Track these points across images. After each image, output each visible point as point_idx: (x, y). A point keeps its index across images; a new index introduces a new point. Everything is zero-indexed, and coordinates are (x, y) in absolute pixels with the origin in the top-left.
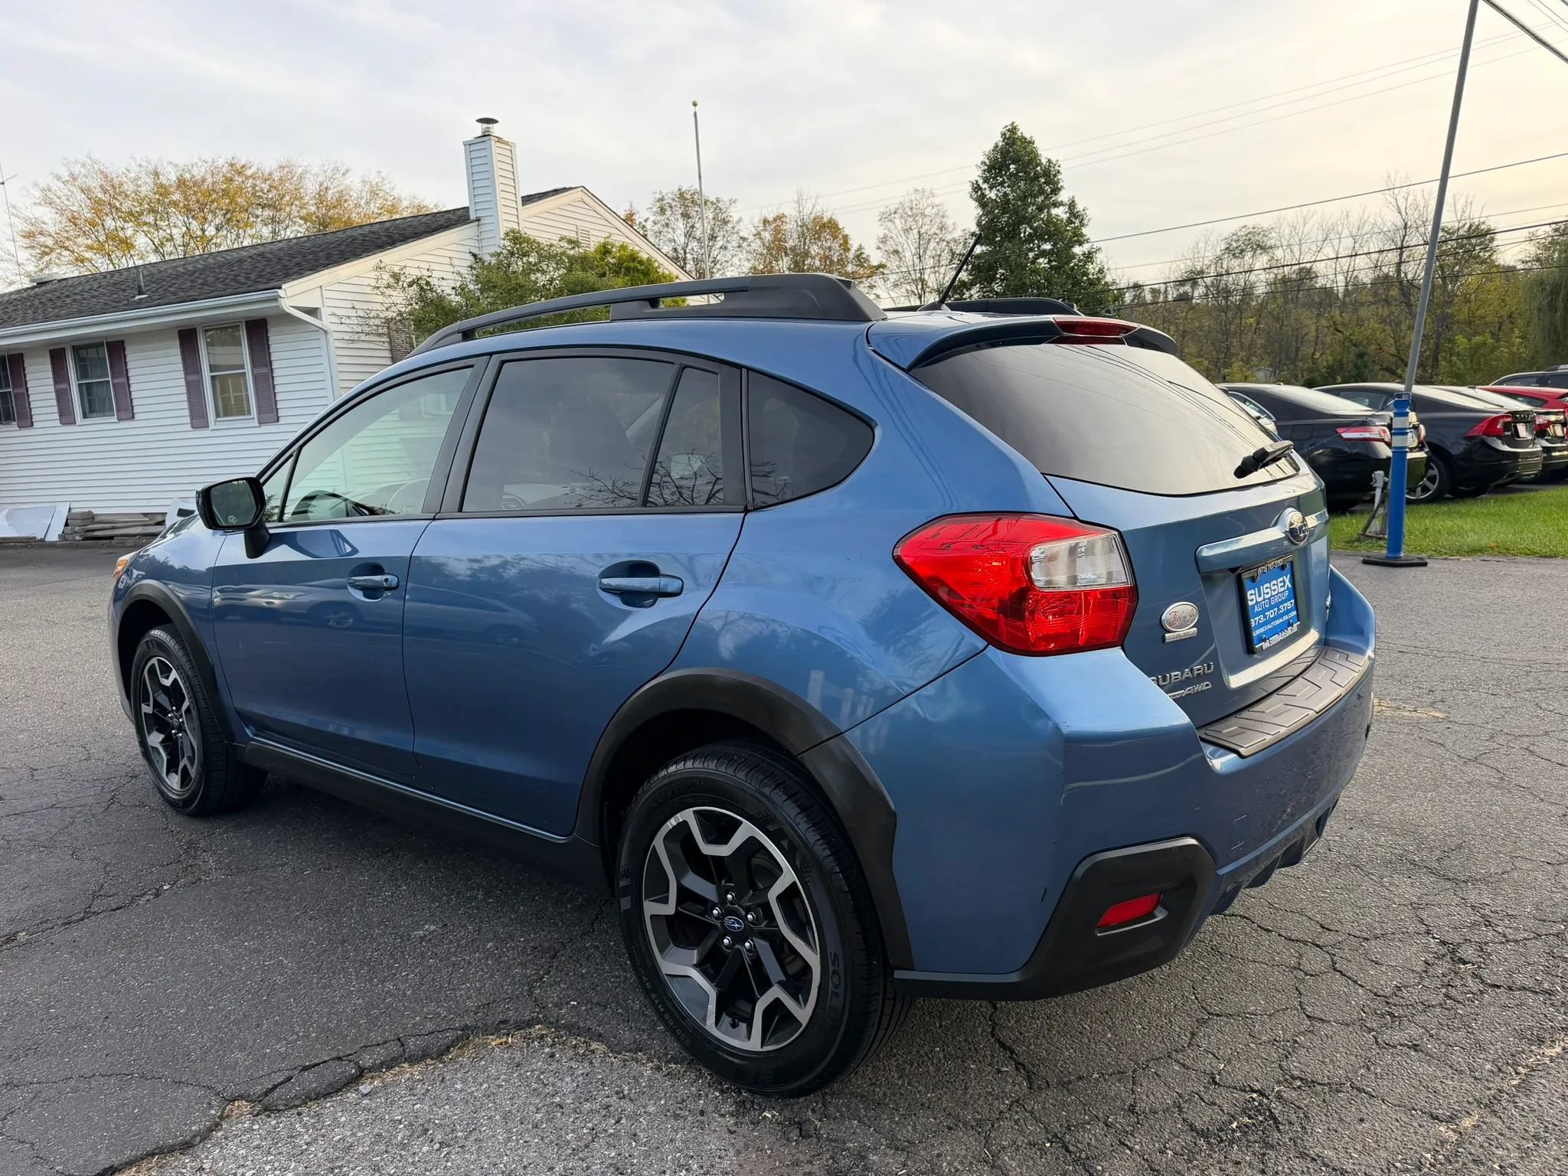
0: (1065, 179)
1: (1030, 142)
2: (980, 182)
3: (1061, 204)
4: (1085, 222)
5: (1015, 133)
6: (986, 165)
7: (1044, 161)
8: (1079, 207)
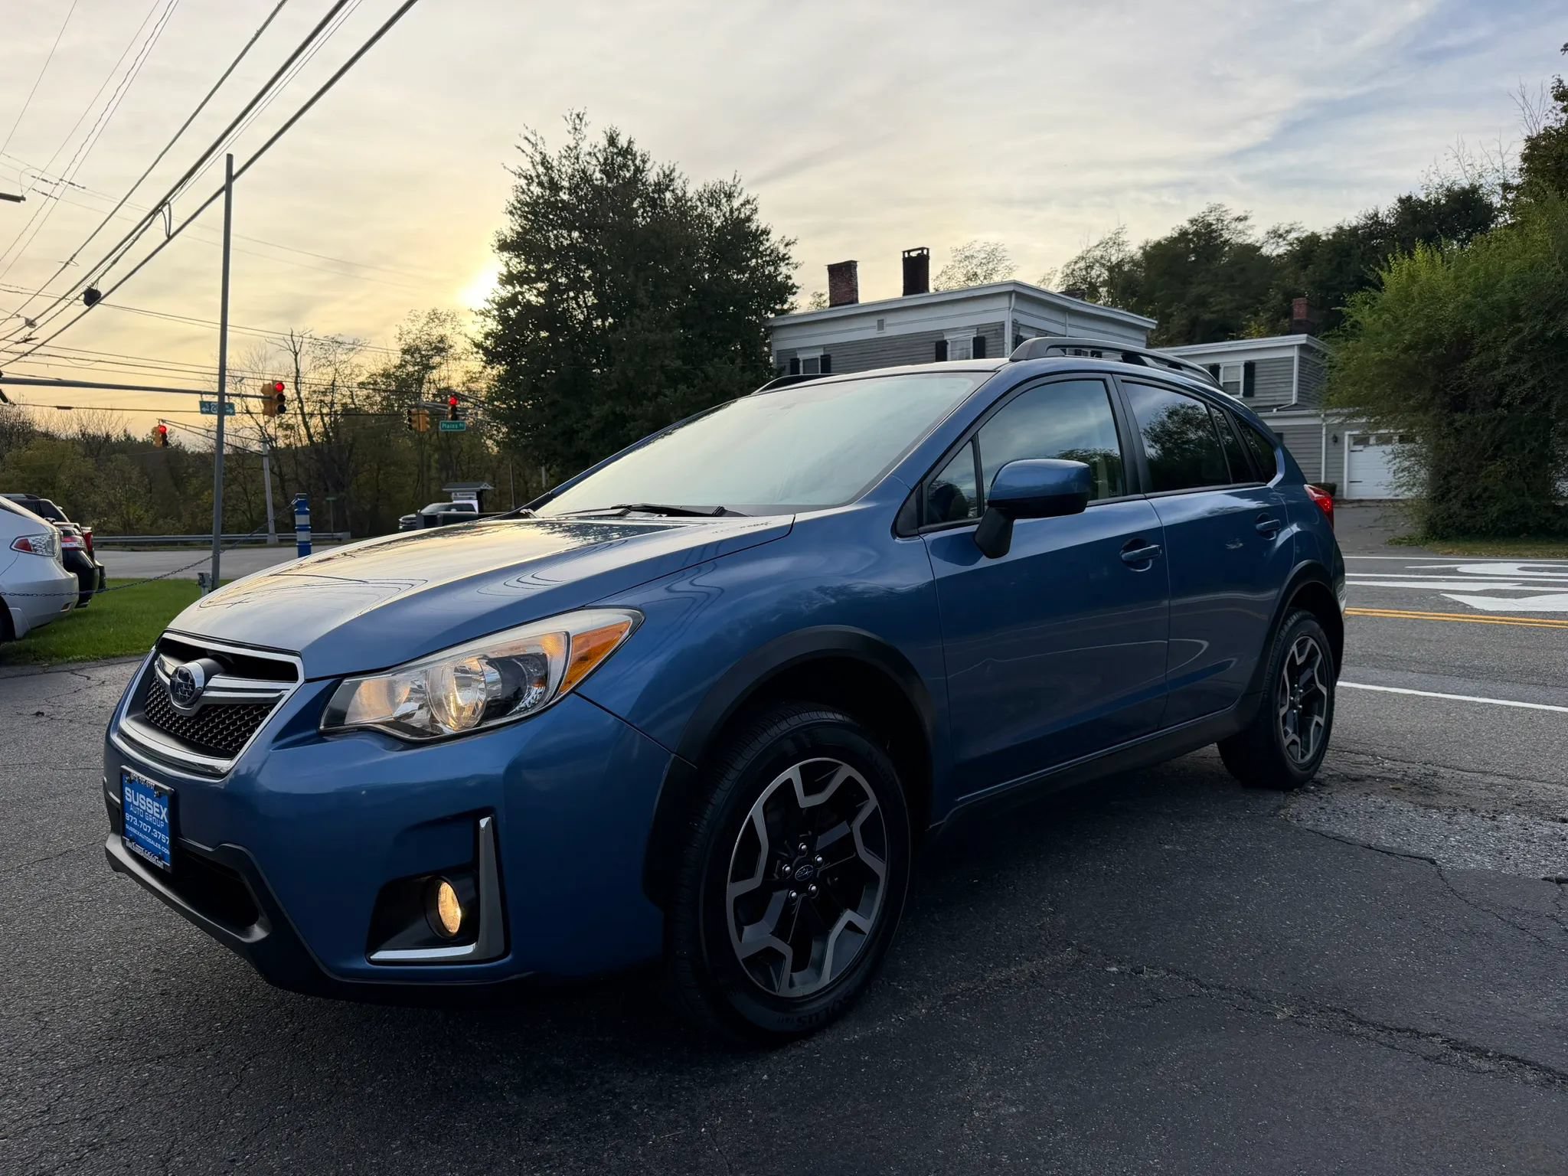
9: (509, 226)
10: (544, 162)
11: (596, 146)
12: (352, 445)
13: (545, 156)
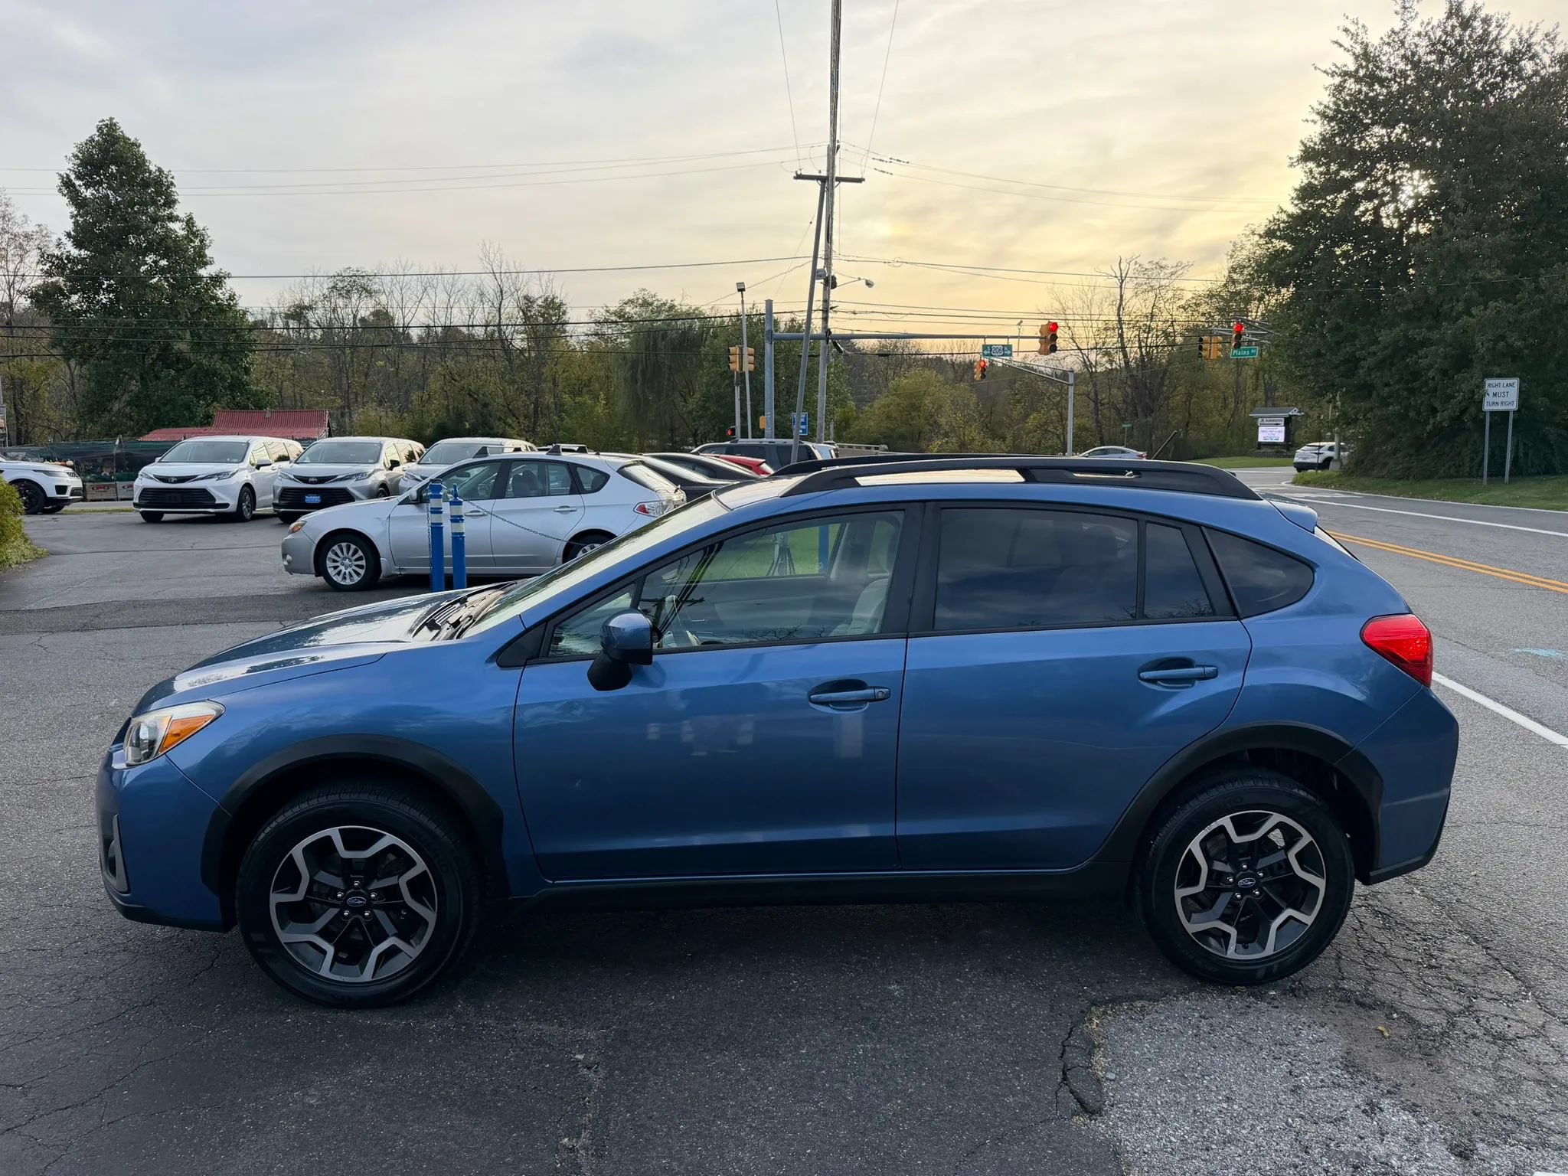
0: (179, 192)
1: (133, 144)
2: (73, 177)
3: (177, 219)
4: (207, 242)
5: (114, 131)
6: (78, 158)
7: (153, 168)
8: (199, 224)
9: (1314, 131)
10: (1366, 55)
11: (1428, 24)
12: (1165, 371)
13: (1367, 45)
